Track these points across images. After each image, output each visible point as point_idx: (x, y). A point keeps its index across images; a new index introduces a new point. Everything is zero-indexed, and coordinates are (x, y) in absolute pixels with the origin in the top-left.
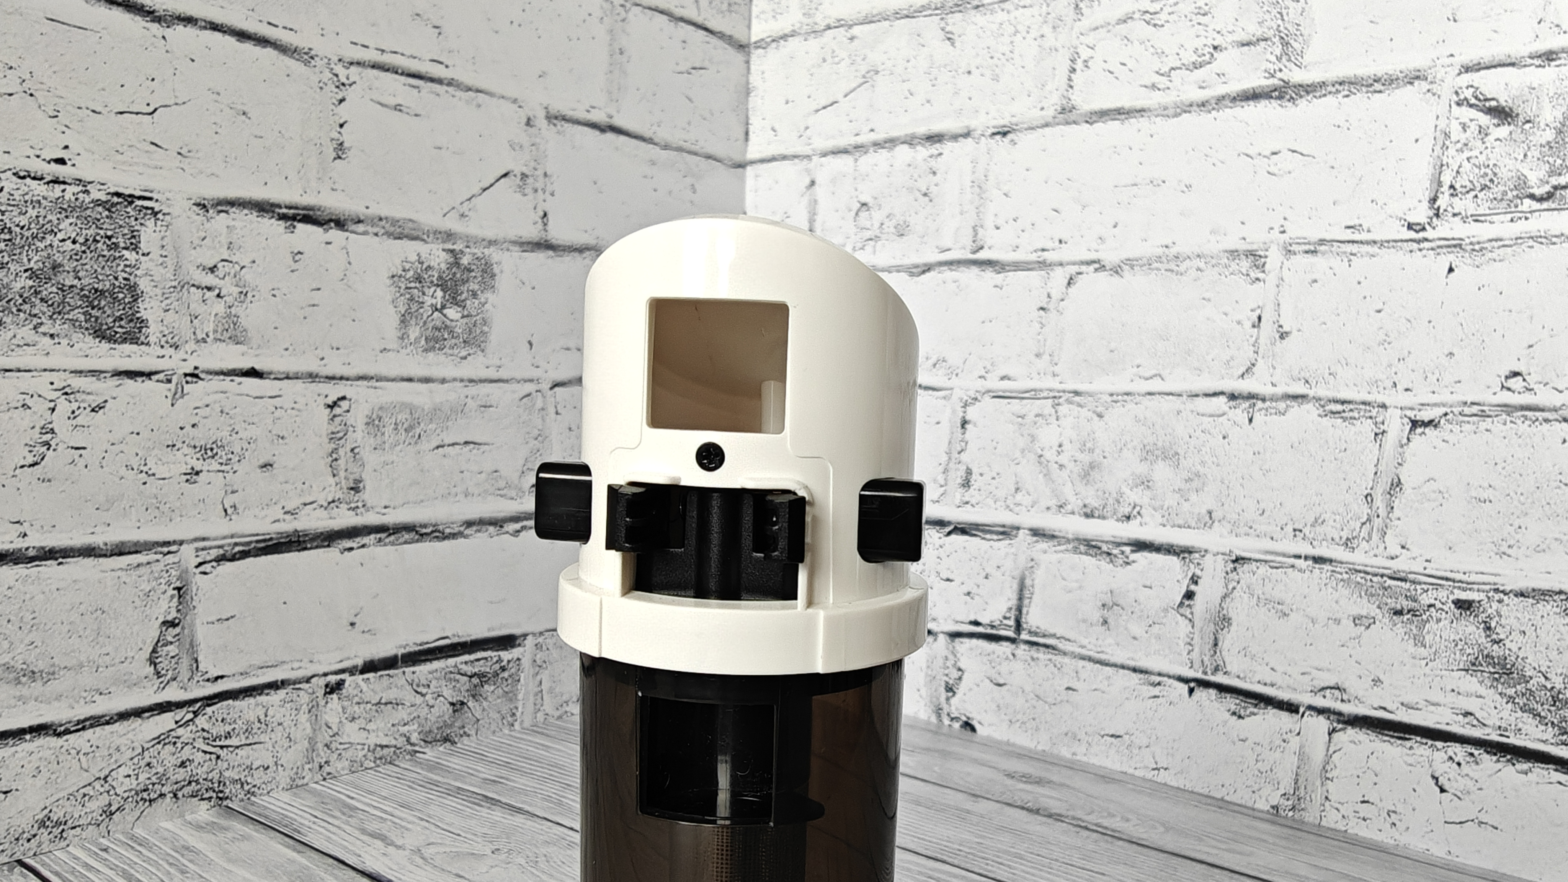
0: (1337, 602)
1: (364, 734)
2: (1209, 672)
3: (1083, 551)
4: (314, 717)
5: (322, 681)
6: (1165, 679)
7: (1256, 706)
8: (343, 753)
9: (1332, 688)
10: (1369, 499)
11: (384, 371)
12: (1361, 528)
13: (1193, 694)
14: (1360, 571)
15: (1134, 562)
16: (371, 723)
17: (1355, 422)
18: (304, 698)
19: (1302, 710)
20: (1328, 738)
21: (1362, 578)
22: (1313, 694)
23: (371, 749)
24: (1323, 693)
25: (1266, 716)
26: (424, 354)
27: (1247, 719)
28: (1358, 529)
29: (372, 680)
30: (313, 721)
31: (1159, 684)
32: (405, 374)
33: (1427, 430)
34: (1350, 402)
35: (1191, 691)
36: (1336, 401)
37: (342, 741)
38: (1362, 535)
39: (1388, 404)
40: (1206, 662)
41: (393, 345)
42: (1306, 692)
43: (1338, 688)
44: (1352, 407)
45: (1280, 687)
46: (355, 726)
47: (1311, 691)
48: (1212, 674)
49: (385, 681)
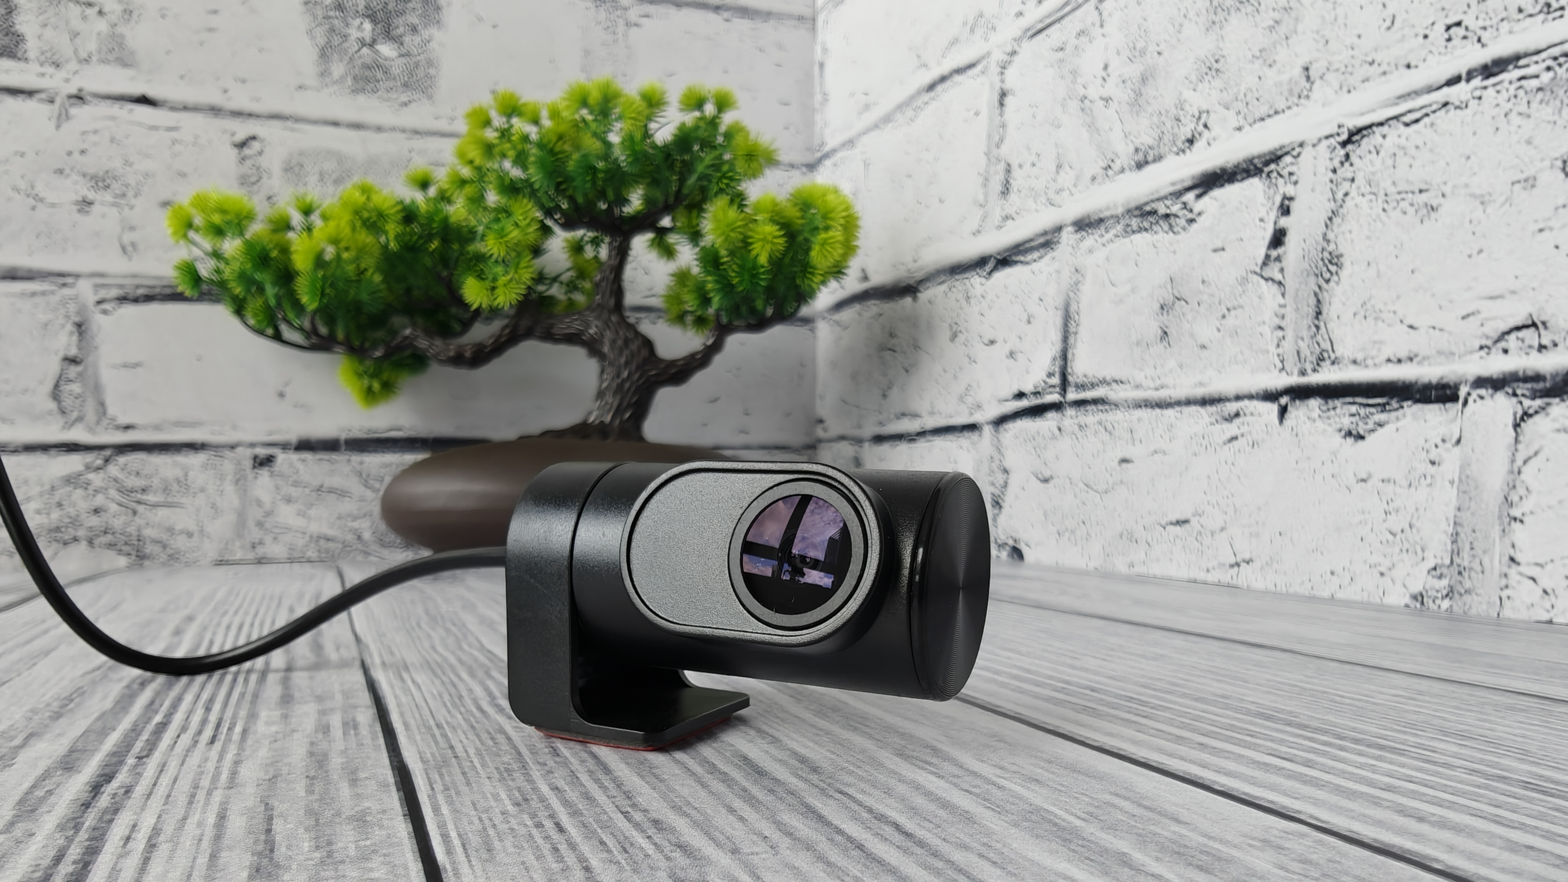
1: (304, 521)
2: (1309, 367)
3: (1135, 228)
4: (242, 491)
5: (250, 452)
6: (1246, 402)
7: (1383, 407)
9: (1518, 328)
11: (303, 112)
13: (1287, 416)
15: (1200, 214)
16: (312, 510)
18: (229, 467)
19: (1463, 391)
20: (1514, 434)
22: (1483, 353)
23: (314, 538)
24: (1503, 344)
25: (1400, 424)
26: (353, 95)
27: (1370, 439)
29: (310, 461)
30: (241, 494)
31: (1237, 415)
35: (1283, 411)
40: (1305, 352)
41: (312, 82)
42: (1472, 352)
43: (1534, 325)
45: (1424, 358)
46: (293, 508)
47: (1481, 348)
48: (1314, 370)
49: (326, 465)
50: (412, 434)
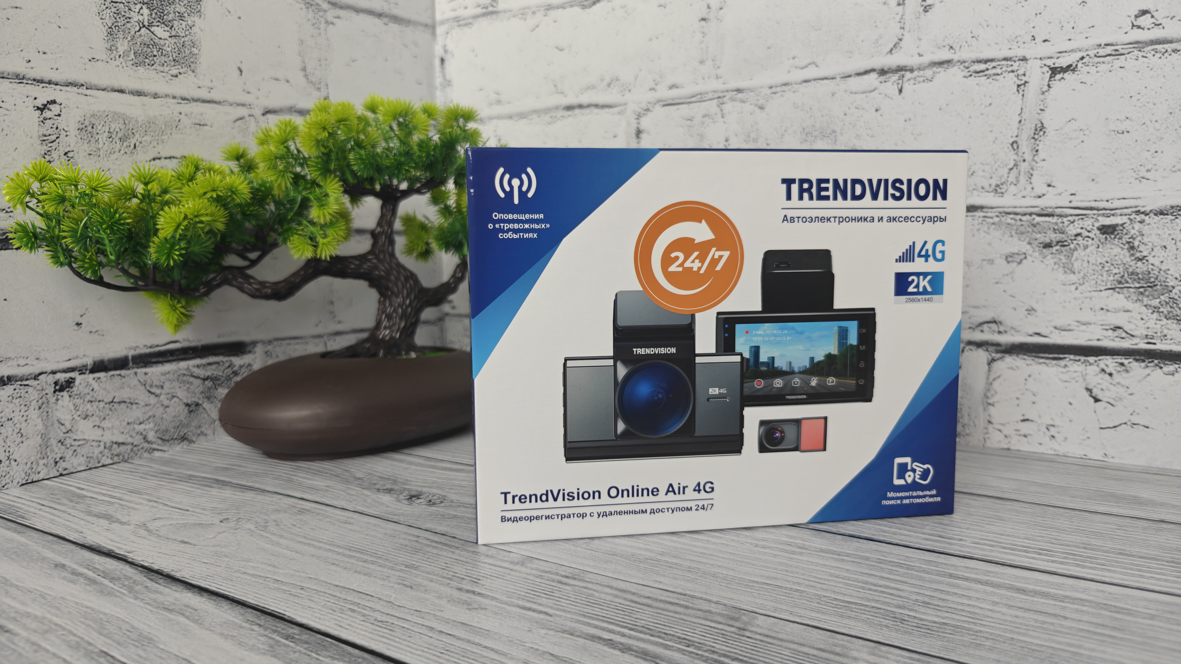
0: (989, 244)
1: (100, 432)
4: (45, 413)
5: (51, 379)
8: (79, 451)
9: (987, 322)
10: (1015, 146)
11: (94, 80)
12: (1009, 173)
14: (1010, 213)
16: (106, 421)
17: (998, 77)
18: (33, 394)
20: (987, 368)
21: (1012, 219)
22: (971, 330)
23: (108, 445)
24: (980, 328)
26: (134, 68)
28: (1006, 175)
29: (103, 379)
30: (44, 418)
32: (117, 86)
33: (1066, 75)
34: (992, 60)
36: (979, 62)
37: (75, 437)
38: (1010, 180)
39: (1028, 57)
41: (102, 55)
43: (995, 322)
44: (994, 64)
46: (89, 423)
47: (970, 328)
49: (117, 381)
50: (185, 344)
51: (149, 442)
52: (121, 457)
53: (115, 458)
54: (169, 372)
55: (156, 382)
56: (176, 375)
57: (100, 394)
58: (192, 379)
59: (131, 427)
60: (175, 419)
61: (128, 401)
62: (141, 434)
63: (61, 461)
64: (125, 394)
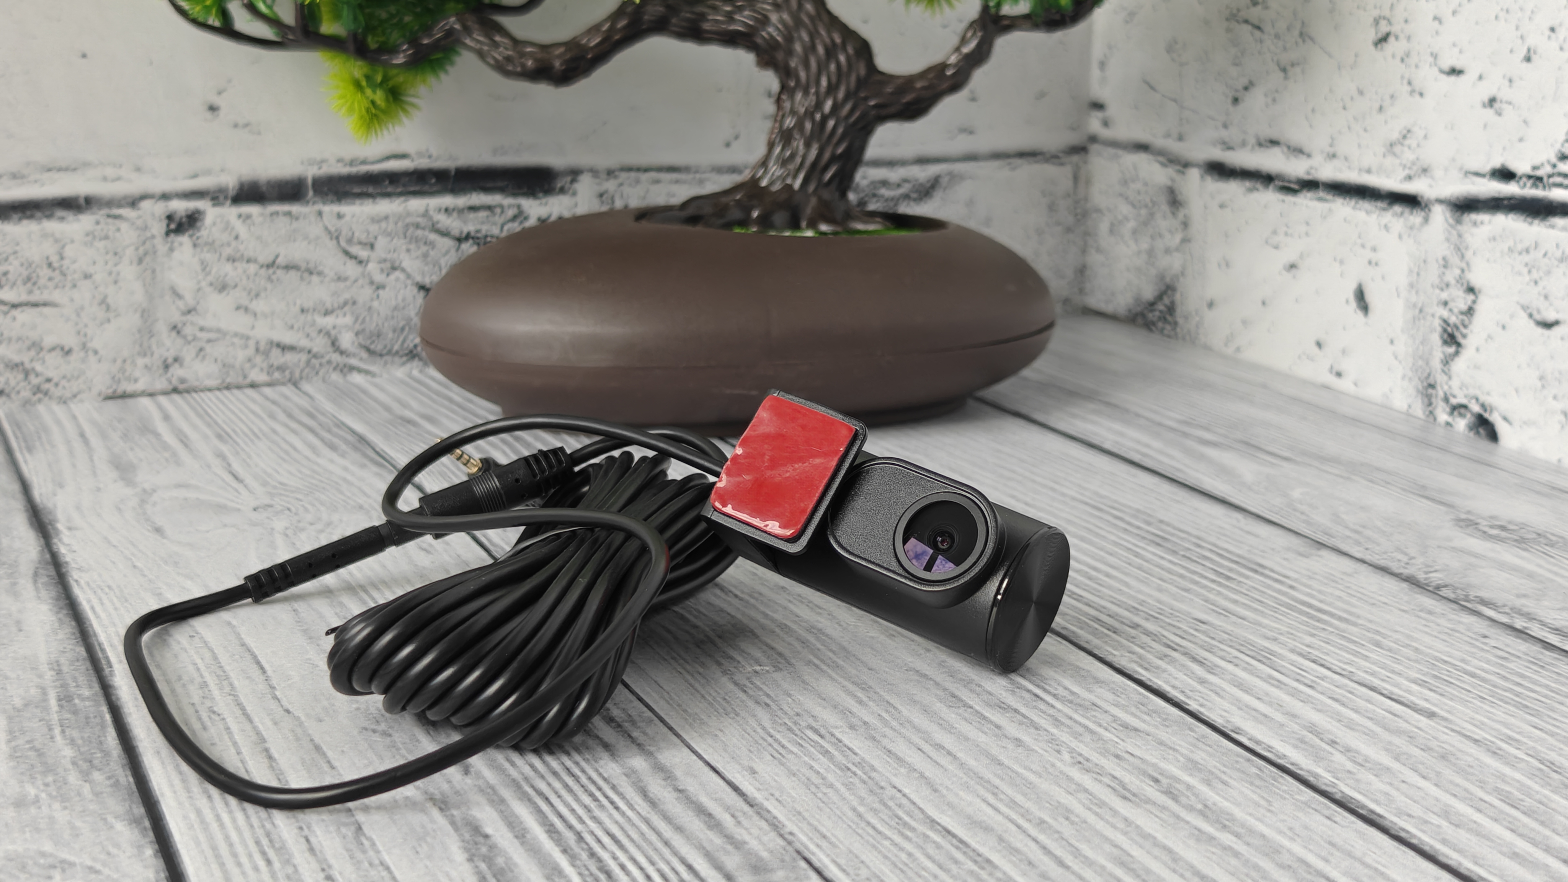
50: (423, 163)
51: (342, 353)
52: (287, 373)
53: (277, 375)
54: (386, 218)
55: (359, 235)
56: (400, 224)
57: (250, 247)
58: (433, 236)
59: (309, 317)
60: (396, 313)
61: (303, 266)
62: (328, 334)
63: (177, 365)
64: (297, 252)
